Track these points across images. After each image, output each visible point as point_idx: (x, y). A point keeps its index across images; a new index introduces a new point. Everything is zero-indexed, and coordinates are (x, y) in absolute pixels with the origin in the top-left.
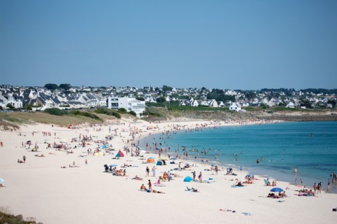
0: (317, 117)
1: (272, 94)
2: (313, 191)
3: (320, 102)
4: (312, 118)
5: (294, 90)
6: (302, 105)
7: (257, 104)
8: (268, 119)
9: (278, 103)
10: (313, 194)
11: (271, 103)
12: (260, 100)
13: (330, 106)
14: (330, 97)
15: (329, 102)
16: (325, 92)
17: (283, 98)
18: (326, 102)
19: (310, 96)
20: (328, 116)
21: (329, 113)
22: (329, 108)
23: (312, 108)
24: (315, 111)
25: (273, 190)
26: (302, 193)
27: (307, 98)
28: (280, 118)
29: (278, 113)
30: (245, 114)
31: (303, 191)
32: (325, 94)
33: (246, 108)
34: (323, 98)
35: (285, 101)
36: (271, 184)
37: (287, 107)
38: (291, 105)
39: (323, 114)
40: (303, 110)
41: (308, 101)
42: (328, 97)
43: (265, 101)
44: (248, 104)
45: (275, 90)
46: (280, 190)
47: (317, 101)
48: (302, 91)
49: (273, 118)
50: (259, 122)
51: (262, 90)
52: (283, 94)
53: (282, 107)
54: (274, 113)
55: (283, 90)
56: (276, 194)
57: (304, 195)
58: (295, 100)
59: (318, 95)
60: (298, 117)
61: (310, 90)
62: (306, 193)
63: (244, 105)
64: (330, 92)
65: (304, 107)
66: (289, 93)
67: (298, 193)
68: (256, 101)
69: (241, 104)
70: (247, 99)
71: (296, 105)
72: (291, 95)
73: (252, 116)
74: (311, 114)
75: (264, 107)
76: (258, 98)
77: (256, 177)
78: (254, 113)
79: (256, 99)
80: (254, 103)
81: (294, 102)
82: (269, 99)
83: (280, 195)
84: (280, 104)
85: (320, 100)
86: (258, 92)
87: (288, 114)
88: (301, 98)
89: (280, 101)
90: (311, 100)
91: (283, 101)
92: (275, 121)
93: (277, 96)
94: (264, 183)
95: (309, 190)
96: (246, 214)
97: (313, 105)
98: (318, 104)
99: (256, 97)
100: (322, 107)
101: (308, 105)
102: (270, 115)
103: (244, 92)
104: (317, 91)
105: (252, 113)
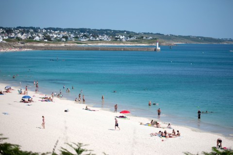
0: (55, 47)
1: (24, 30)
2: (51, 98)
3: (57, 37)
4: (51, 48)
5: (39, 28)
6: (45, 39)
7: (14, 37)
8: (21, 48)
9: (28, 37)
10: (52, 100)
11: (23, 37)
12: (16, 34)
13: (64, 40)
14: (64, 34)
15: (63, 37)
16: (61, 30)
17: (32, 34)
18: (61, 37)
19: (50, 33)
20: (62, 47)
21: (63, 45)
22: (63, 41)
23: (51, 41)
24: (54, 43)
25: (24, 97)
26: (44, 100)
27: (48, 34)
28: (30, 47)
29: (28, 44)
30: (5, 44)
31: (45, 98)
32: (60, 31)
33: (6, 40)
34: (59, 35)
35: (33, 35)
36: (23, 93)
37: (34, 39)
38: (37, 38)
39: (59, 45)
40: (46, 42)
41: (49, 36)
42: (63, 34)
43: (19, 35)
44: (7, 37)
45: (26, 28)
46: (29, 97)
47: (55, 36)
48: (45, 29)
49: (25, 47)
50: (15, 50)
51: (17, 27)
52: (32, 31)
53: (31, 40)
54: (26, 44)
55: (32, 28)
56: (26, 100)
57: (45, 101)
58: (40, 35)
59: (56, 32)
60: (42, 47)
61: (50, 29)
62: (47, 100)
63: (5, 38)
64: (64, 30)
65: (46, 40)
66: (36, 30)
67: (41, 99)
68: (13, 35)
69: (3, 37)
70: (6, 34)
71: (41, 38)
72: (37, 32)
73: (10, 45)
74: (51, 45)
75: (19, 39)
76: (15, 33)
77: (12, 88)
78: (12, 43)
79: (13, 34)
80: (12, 36)
81: (39, 37)
82: (22, 34)
83: (29, 100)
84: (30, 38)
85: (57, 35)
86: (14, 29)
87: (35, 45)
88: (44, 34)
89: (30, 35)
90: (51, 35)
91: (32, 35)
92: (26, 50)
93: (28, 32)
94: (18, 93)
95: (49, 97)
96: (5, 114)
97: (52, 39)
98: (56, 38)
99: (13, 32)
100: (58, 40)
101: (49, 39)
102: (23, 45)
103: (5, 29)
104: (55, 30)
105: (10, 43)
